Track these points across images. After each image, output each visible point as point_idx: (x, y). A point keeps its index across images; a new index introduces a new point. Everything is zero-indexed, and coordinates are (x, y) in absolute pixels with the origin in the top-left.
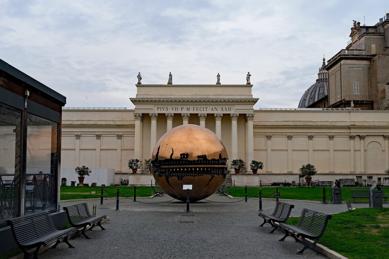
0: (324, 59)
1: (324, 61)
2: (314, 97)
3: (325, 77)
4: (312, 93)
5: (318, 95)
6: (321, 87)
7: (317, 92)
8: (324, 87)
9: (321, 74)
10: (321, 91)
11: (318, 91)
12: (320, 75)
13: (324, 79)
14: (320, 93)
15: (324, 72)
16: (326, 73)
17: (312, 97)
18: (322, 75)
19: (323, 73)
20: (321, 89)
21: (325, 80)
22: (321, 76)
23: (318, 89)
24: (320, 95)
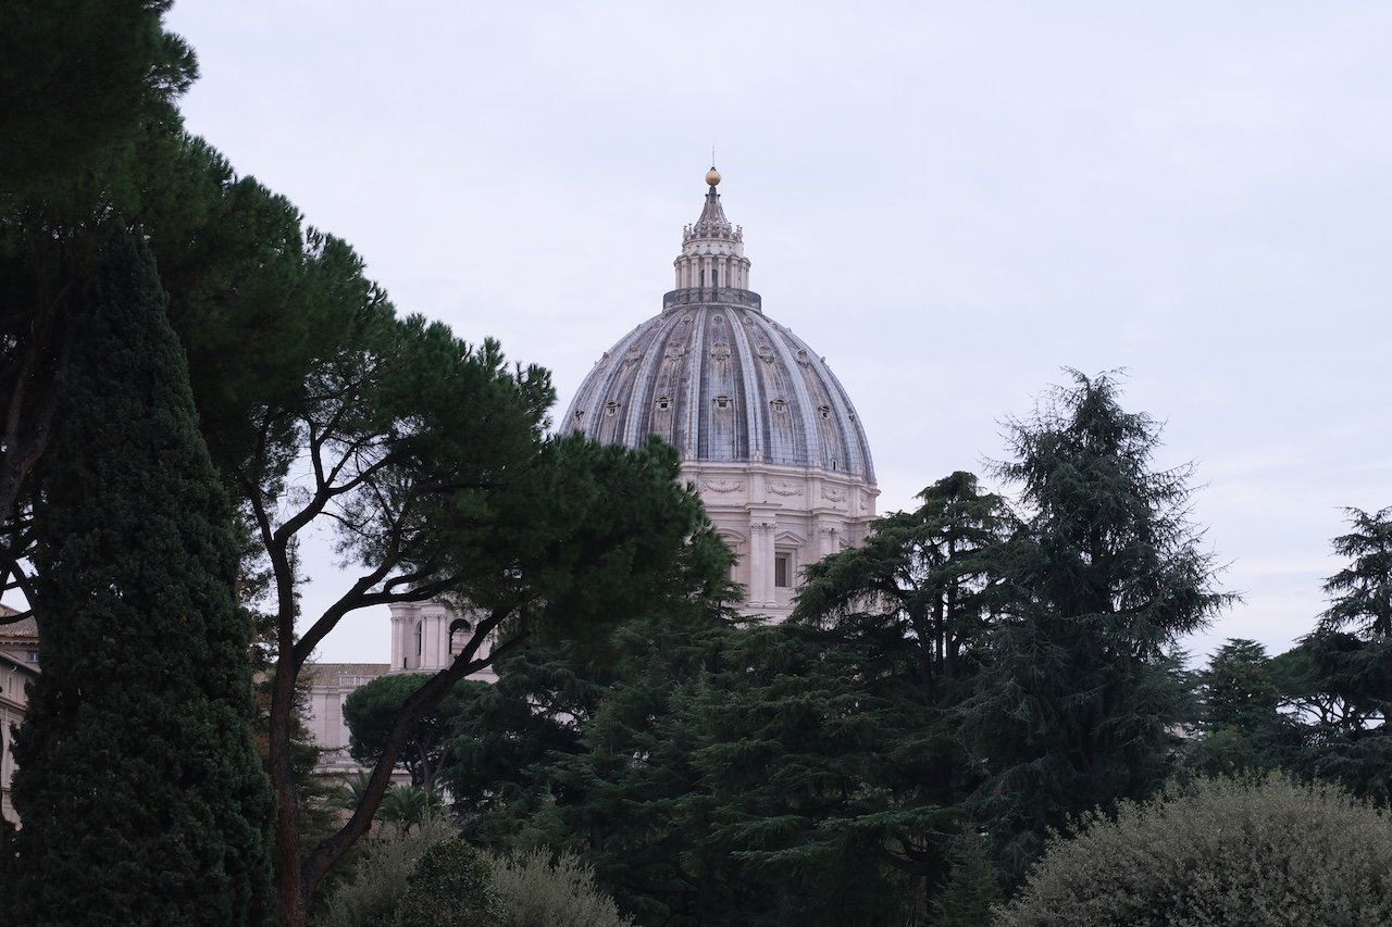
0: (714, 174)
1: (713, 190)
2: (623, 399)
3: (709, 283)
4: (619, 371)
5: (651, 389)
6: (671, 341)
7: (646, 370)
8: (690, 338)
9: (689, 260)
10: (666, 363)
11: (651, 360)
12: (685, 270)
13: (701, 293)
14: (662, 370)
15: (703, 250)
16: (715, 259)
17: (615, 399)
18: (696, 271)
19: (701, 259)
20: (668, 351)
21: (706, 298)
22: (689, 276)
23: (653, 352)
24: (662, 386)
